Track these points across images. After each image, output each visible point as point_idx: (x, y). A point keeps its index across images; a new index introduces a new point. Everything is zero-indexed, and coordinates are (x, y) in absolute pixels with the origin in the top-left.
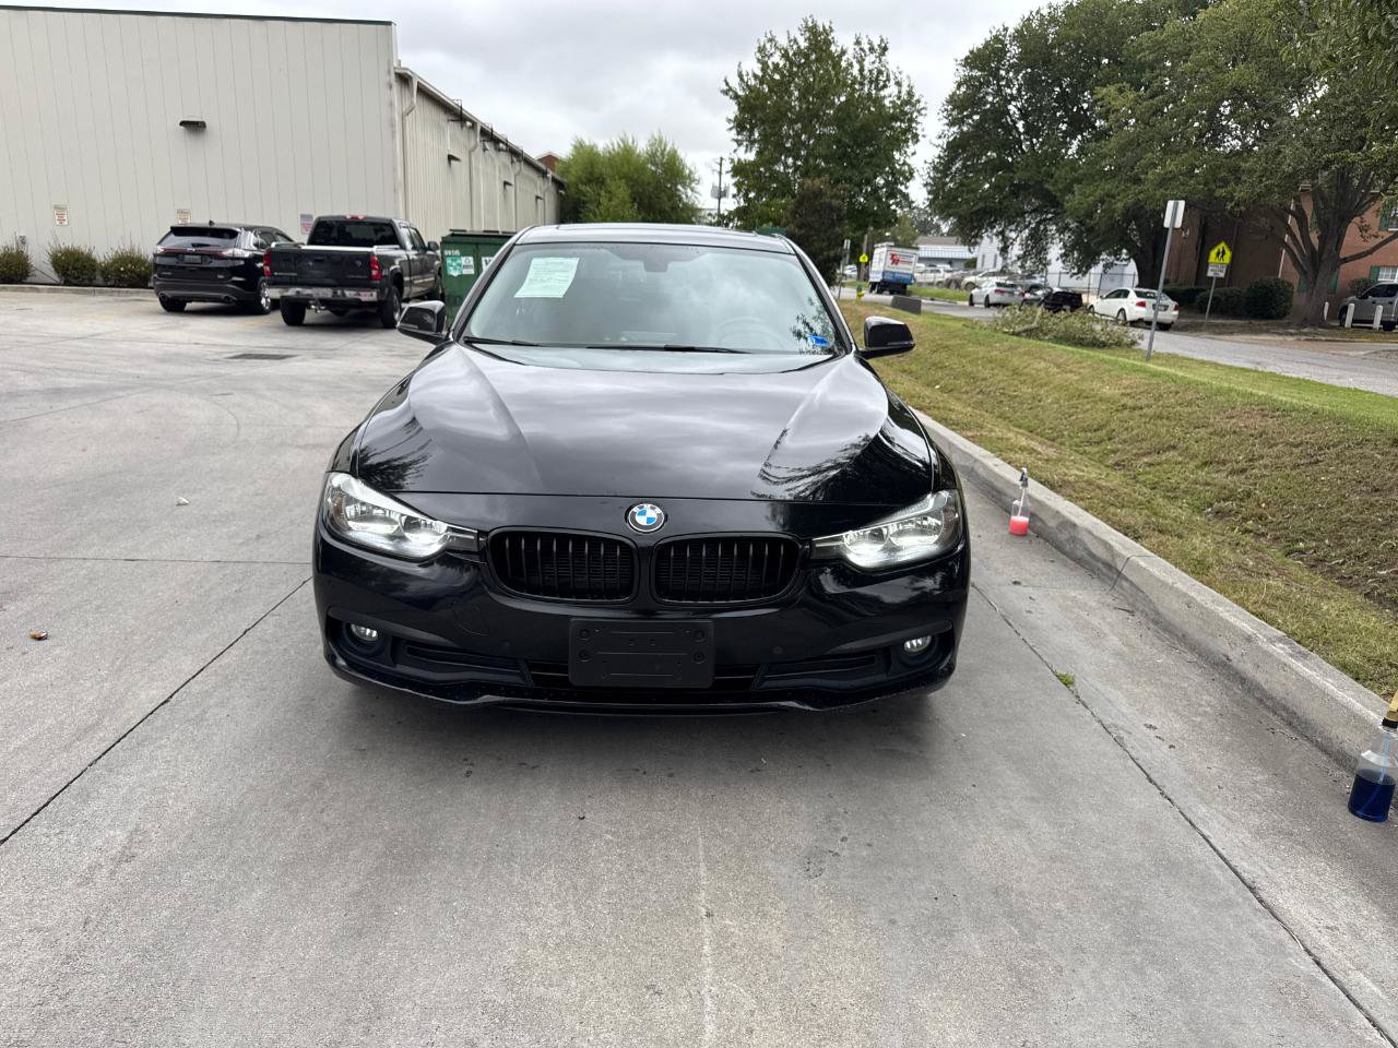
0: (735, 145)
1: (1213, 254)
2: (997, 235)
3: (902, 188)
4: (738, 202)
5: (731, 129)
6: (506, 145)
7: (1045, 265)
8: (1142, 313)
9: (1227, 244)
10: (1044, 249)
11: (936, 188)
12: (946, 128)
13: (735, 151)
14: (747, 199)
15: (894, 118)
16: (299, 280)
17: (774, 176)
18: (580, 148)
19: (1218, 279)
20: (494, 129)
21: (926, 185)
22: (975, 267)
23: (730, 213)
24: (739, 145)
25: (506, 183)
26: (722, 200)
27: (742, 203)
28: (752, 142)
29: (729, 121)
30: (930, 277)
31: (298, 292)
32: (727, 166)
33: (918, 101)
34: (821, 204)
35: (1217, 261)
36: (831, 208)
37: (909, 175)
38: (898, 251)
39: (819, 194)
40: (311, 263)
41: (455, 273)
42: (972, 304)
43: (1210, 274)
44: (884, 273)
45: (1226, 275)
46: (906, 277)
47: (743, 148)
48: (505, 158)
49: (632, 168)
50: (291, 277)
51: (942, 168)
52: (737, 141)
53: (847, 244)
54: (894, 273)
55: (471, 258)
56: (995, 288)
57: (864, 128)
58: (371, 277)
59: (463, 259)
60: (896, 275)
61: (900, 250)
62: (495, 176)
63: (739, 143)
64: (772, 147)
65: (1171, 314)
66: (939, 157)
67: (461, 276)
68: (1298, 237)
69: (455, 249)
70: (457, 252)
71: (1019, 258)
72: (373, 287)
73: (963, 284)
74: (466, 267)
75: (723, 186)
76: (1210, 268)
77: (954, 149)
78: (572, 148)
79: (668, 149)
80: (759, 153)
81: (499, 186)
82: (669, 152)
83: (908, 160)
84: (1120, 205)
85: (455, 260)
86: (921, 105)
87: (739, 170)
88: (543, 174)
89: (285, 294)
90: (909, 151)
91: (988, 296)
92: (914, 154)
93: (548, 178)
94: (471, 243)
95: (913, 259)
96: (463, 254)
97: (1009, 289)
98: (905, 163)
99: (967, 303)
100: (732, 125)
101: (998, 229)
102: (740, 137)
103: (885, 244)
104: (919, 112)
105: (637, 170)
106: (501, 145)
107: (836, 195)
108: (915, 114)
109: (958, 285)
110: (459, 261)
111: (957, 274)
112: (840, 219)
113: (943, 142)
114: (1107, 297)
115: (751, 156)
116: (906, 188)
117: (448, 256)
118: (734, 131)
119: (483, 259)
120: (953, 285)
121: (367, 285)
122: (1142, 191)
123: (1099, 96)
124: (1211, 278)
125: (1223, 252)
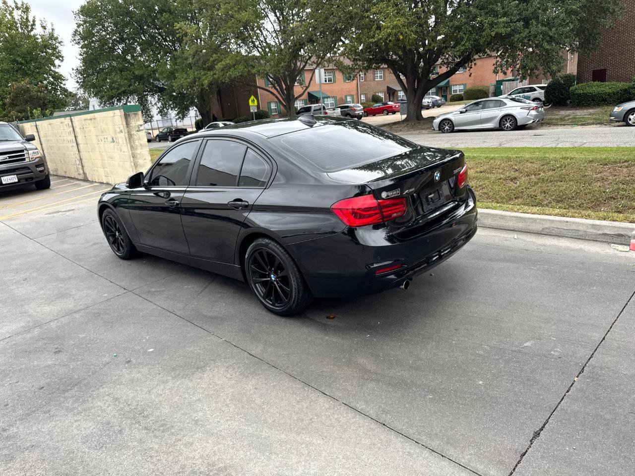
1: (250, 101)
9: (253, 95)
35: (252, 104)
43: (252, 111)
45: (257, 110)
76: (251, 108)
122: (215, 74)
123: (177, 28)
124: (252, 113)
125: (253, 100)
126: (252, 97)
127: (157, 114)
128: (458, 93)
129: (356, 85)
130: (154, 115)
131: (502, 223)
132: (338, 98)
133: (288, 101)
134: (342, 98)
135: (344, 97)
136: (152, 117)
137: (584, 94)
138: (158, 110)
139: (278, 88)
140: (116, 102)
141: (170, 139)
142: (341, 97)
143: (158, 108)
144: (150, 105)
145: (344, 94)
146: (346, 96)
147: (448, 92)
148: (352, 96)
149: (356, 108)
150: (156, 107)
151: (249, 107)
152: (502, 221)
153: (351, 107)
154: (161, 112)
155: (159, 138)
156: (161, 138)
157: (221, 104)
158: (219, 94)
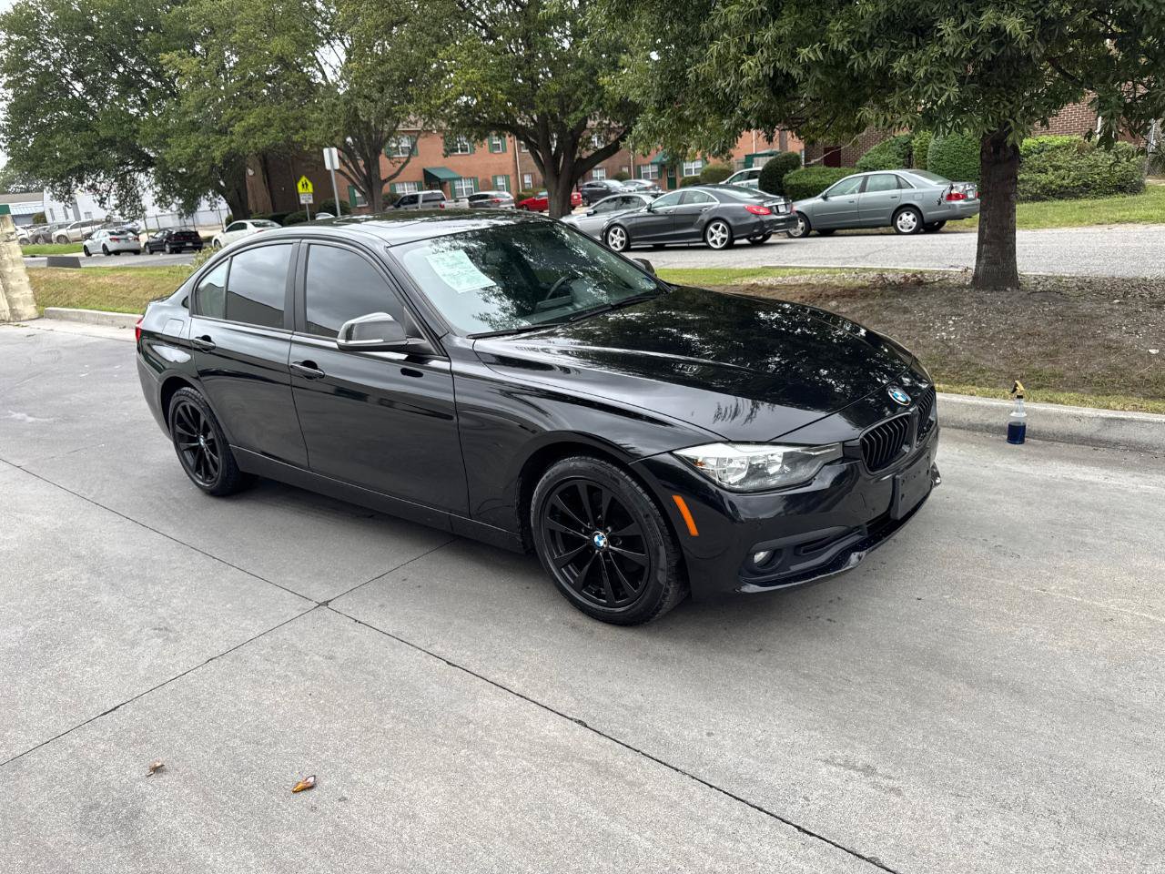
1: (300, 185)
2: (89, 189)
9: (307, 177)
10: (137, 197)
19: (310, 205)
35: (304, 191)
42: (89, 254)
43: (302, 202)
45: (313, 200)
56: (109, 237)
68: (352, 168)
71: (114, 208)
76: (301, 197)
84: (218, 153)
91: (104, 245)
97: (122, 237)
114: (226, 232)
122: (232, 141)
123: (165, 61)
124: (304, 205)
125: (306, 183)
126: (304, 179)
127: (154, 205)
128: (693, 174)
129: (512, 158)
130: (148, 208)
132: (479, 181)
133: (368, 186)
134: (487, 181)
135: (491, 179)
136: (143, 210)
137: (797, 185)
138: (156, 197)
139: (350, 165)
140: (74, 183)
141: (168, 250)
142: (485, 177)
143: (156, 193)
144: (139, 189)
145: (492, 173)
146: (495, 178)
147: (678, 173)
148: (507, 177)
149: (500, 199)
150: (151, 192)
151: (297, 195)
153: (492, 197)
154: (161, 201)
155: (150, 248)
156: (154, 248)
157: (270, 188)
158: (266, 170)
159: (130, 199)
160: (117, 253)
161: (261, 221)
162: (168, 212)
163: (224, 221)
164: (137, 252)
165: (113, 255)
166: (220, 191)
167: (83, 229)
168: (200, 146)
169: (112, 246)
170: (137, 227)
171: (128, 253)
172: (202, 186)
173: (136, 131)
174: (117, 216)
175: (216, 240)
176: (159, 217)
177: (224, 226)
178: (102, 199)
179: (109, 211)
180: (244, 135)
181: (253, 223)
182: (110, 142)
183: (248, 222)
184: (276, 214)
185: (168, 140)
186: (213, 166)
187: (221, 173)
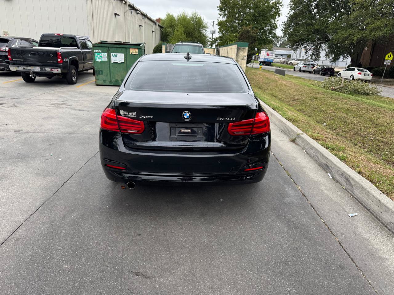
0: (219, 15)
1: (387, 56)
2: (304, 48)
3: (274, 31)
4: (220, 35)
5: (218, 10)
6: (140, 12)
7: (319, 58)
8: (360, 77)
9: (392, 53)
10: (319, 53)
11: (285, 32)
12: (290, 10)
13: (219, 18)
14: (222, 33)
15: (272, 8)
16: (25, 63)
17: (232, 26)
18: (168, 15)
19: (388, 65)
20: (135, 5)
21: (282, 30)
22: (290, 57)
23: (217, 38)
24: (220, 16)
25: (140, 26)
26: (214, 34)
27: (221, 35)
28: (225, 15)
29: (218, 7)
30: (278, 60)
31: (24, 68)
32: (217, 22)
33: (281, 2)
34: (249, 36)
35: (388, 59)
36: (252, 36)
37: (276, 27)
38: (269, 52)
39: (248, 32)
40: (29, 55)
41: (99, 60)
42: (295, 70)
43: (385, 63)
44: (264, 59)
45: (391, 64)
46: (271, 60)
47: (221, 17)
48: (140, 17)
49: (186, 23)
50: (21, 61)
51: (287, 25)
52: (220, 14)
53: (256, 49)
54: (267, 59)
55: (106, 54)
56: (303, 65)
57: (263, 11)
58: (58, 62)
59: (103, 54)
60: (268, 59)
61: (270, 51)
62: (136, 23)
63: (220, 15)
64: (231, 16)
65: (370, 77)
66: (288, 21)
67: (102, 62)
69: (99, 50)
70: (100, 51)
71: (310, 55)
72: (59, 67)
73: (289, 63)
74: (104, 57)
75: (214, 30)
76: (385, 61)
77: (292, 18)
78: (166, 15)
79: (198, 17)
80: (228, 18)
81: (138, 26)
82: (199, 18)
83: (276, 23)
84: (356, 38)
85: (99, 54)
86: (282, 4)
87: (220, 24)
88: (155, 23)
89: (18, 69)
90: (276, 20)
91: (300, 68)
92: (278, 21)
93: (157, 25)
94: (107, 47)
95: (274, 55)
96: (103, 52)
97: (308, 66)
98: (274, 23)
99: (293, 70)
100: (218, 8)
101: (304, 45)
102: (221, 13)
103: (265, 49)
104: (281, 6)
105: (187, 24)
106: (138, 12)
107: (254, 32)
108: (280, 7)
109: (287, 64)
110: (100, 55)
111: (286, 60)
112: (255, 41)
113: (289, 15)
114: (346, 71)
115: (224, 19)
116: (275, 31)
117: (96, 52)
118: (219, 11)
119: (111, 54)
120: (285, 63)
121: (56, 66)
122: (365, 33)
125: (391, 55)
126: (390, 53)
127: (324, 57)
130: (321, 57)
131: (365, 199)
141: (320, 74)
143: (326, 52)
144: (321, 50)
151: (384, 60)
152: (366, 196)
154: (327, 55)
155: (315, 71)
156: (316, 72)
157: (372, 56)
158: (373, 49)
159: (316, 54)
160: (304, 71)
161: (362, 69)
162: (328, 60)
163: (347, 67)
164: (310, 72)
165: (302, 72)
166: (350, 54)
167: (298, 61)
168: (350, 34)
169: (303, 69)
170: (315, 64)
171: (307, 72)
172: (344, 51)
173: (328, 27)
174: (309, 58)
175: (340, 73)
176: (324, 61)
177: (346, 68)
178: (307, 52)
179: (307, 56)
180: (371, 31)
181: (358, 69)
182: (317, 31)
183: (356, 69)
184: (370, 67)
185: (338, 31)
186: (351, 43)
187: (354, 46)
